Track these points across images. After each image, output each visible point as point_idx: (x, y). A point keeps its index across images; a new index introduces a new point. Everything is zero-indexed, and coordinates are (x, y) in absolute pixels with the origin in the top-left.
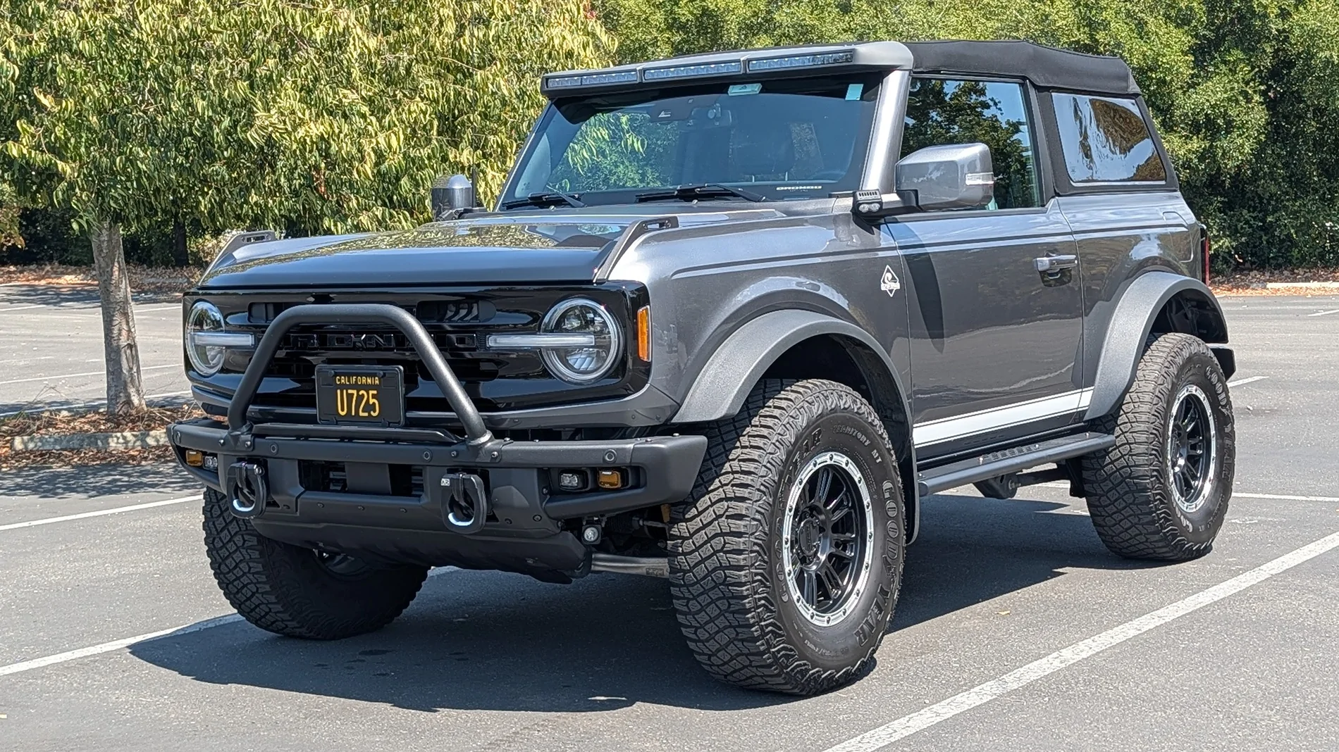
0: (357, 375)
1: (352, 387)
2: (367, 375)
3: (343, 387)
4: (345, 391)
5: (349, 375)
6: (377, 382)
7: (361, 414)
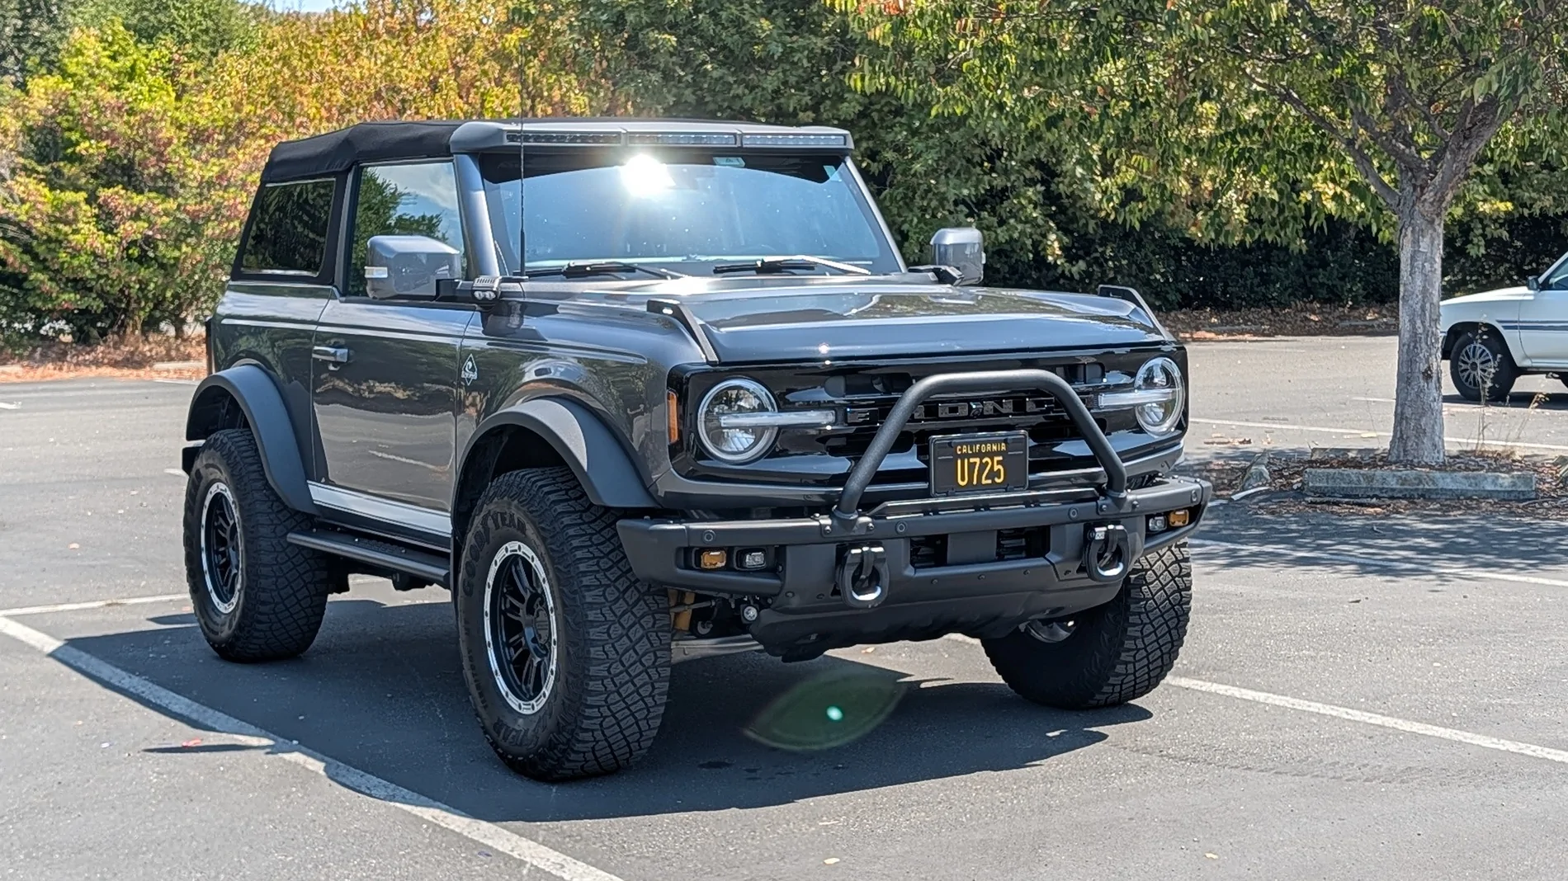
1: (974, 455)
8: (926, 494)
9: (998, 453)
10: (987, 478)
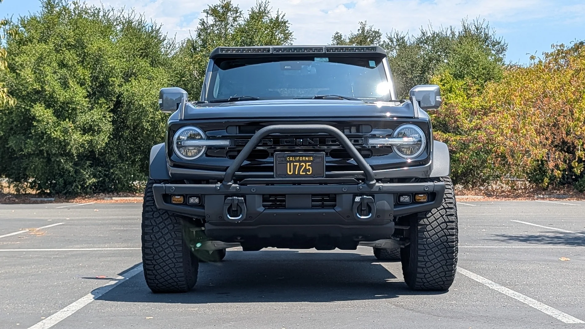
0: (300, 156)
2: (305, 156)
3: (290, 162)
4: (292, 164)
5: (295, 156)
6: (311, 159)
7: (301, 173)
8: (272, 176)
9: (308, 161)
10: (302, 172)
